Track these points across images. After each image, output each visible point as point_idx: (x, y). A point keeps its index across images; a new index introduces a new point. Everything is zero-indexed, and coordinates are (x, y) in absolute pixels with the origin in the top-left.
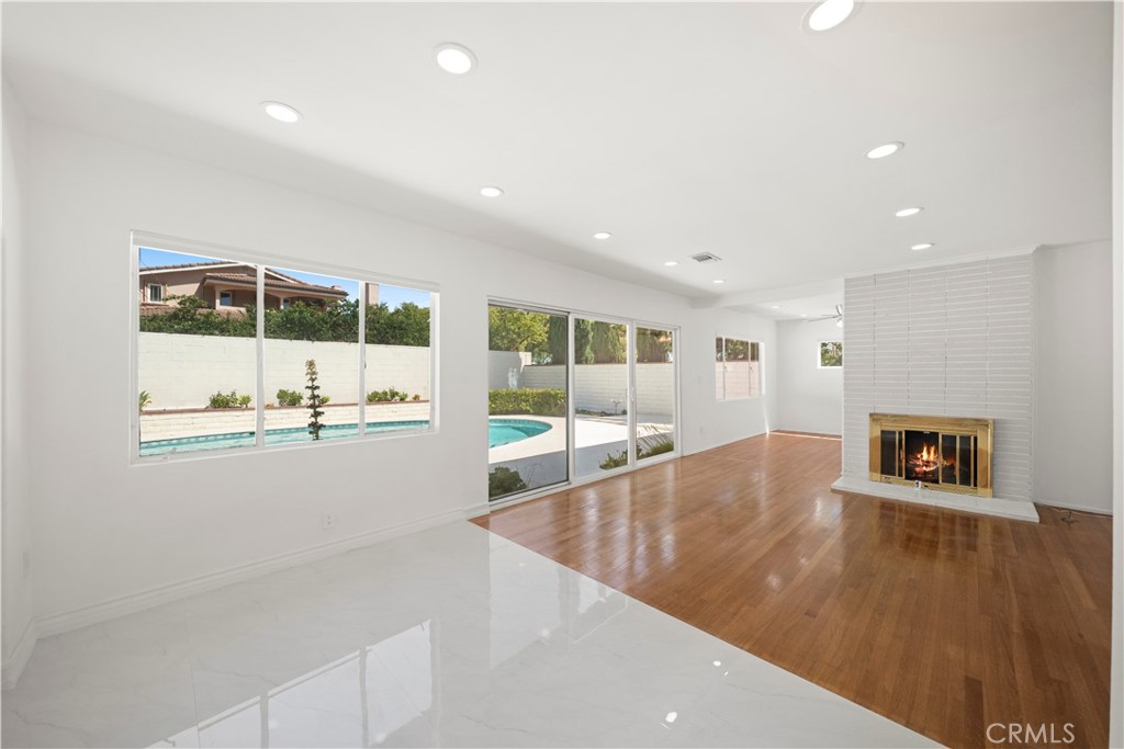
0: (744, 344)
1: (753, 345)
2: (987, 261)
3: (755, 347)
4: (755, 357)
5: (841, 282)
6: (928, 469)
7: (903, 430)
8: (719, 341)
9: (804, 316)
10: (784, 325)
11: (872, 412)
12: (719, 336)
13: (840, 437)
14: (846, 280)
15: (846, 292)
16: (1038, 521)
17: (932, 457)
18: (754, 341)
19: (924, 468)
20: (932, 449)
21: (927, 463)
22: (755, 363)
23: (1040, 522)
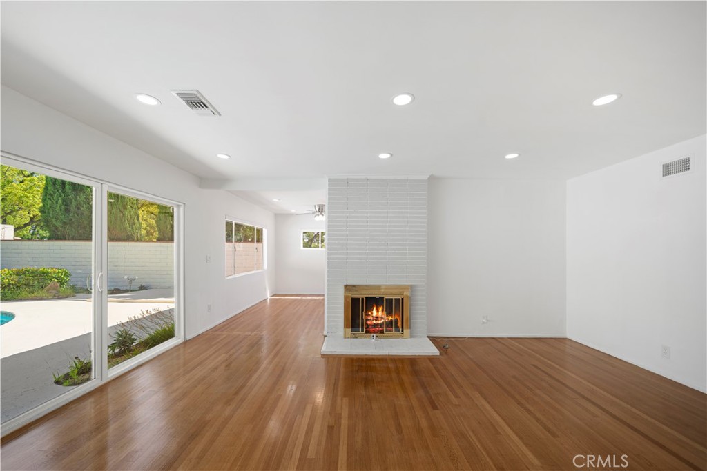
0: (252, 229)
1: (258, 230)
2: (407, 180)
3: (260, 232)
4: (260, 240)
5: (325, 182)
6: (377, 322)
7: (364, 296)
8: (229, 224)
9: (293, 211)
10: (281, 218)
11: (345, 284)
12: (229, 220)
13: (323, 295)
14: (330, 180)
15: (329, 189)
16: (439, 354)
17: (380, 314)
18: (260, 227)
19: (374, 322)
20: (380, 309)
21: (377, 318)
22: (260, 245)
23: (440, 354)
